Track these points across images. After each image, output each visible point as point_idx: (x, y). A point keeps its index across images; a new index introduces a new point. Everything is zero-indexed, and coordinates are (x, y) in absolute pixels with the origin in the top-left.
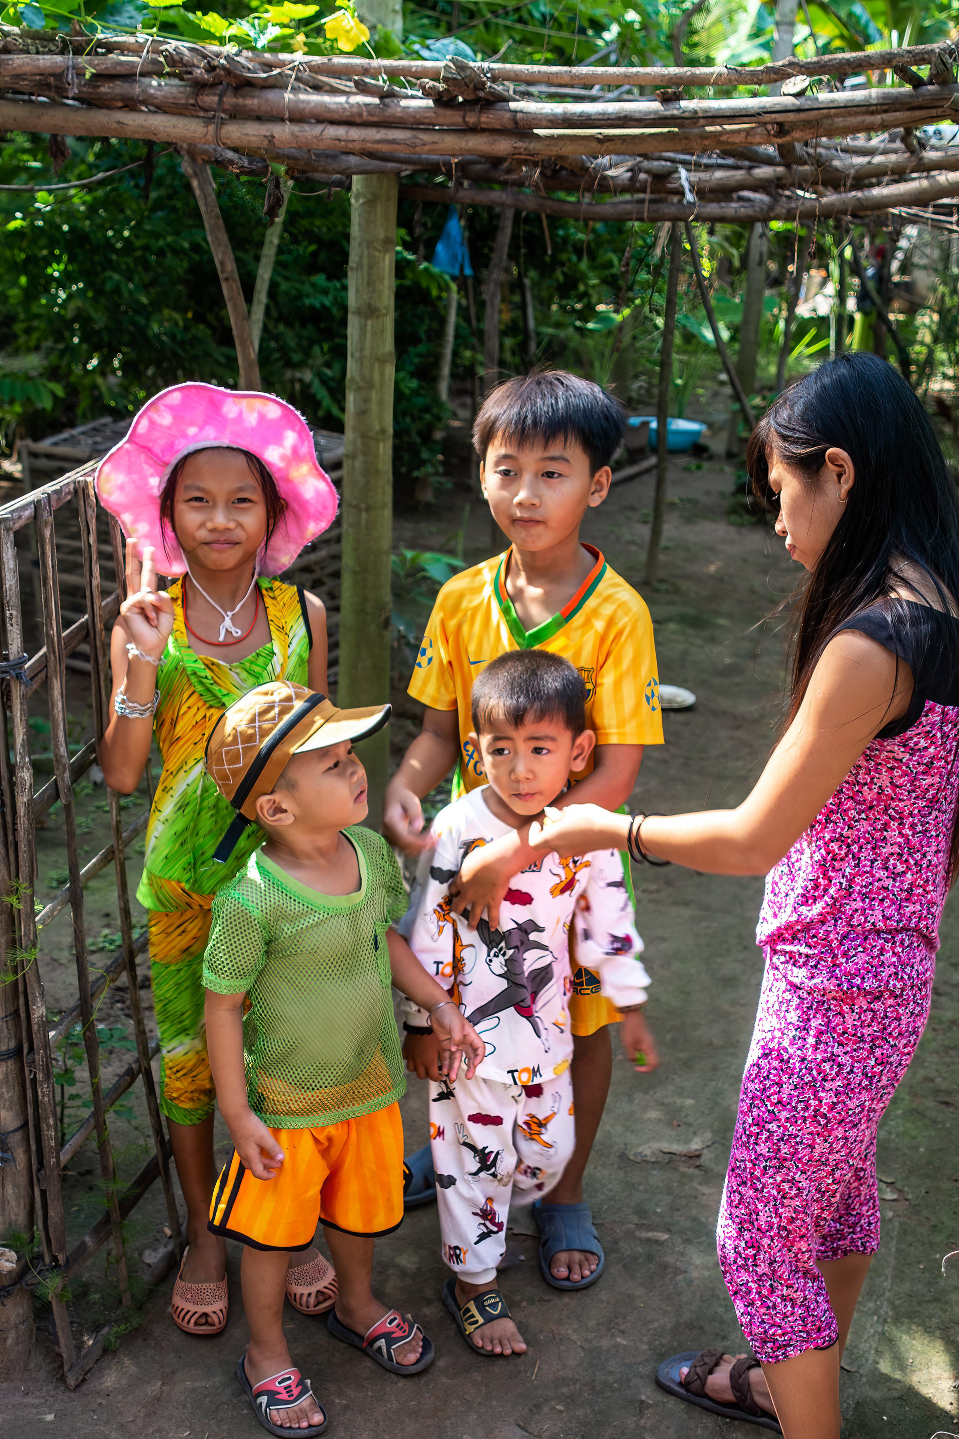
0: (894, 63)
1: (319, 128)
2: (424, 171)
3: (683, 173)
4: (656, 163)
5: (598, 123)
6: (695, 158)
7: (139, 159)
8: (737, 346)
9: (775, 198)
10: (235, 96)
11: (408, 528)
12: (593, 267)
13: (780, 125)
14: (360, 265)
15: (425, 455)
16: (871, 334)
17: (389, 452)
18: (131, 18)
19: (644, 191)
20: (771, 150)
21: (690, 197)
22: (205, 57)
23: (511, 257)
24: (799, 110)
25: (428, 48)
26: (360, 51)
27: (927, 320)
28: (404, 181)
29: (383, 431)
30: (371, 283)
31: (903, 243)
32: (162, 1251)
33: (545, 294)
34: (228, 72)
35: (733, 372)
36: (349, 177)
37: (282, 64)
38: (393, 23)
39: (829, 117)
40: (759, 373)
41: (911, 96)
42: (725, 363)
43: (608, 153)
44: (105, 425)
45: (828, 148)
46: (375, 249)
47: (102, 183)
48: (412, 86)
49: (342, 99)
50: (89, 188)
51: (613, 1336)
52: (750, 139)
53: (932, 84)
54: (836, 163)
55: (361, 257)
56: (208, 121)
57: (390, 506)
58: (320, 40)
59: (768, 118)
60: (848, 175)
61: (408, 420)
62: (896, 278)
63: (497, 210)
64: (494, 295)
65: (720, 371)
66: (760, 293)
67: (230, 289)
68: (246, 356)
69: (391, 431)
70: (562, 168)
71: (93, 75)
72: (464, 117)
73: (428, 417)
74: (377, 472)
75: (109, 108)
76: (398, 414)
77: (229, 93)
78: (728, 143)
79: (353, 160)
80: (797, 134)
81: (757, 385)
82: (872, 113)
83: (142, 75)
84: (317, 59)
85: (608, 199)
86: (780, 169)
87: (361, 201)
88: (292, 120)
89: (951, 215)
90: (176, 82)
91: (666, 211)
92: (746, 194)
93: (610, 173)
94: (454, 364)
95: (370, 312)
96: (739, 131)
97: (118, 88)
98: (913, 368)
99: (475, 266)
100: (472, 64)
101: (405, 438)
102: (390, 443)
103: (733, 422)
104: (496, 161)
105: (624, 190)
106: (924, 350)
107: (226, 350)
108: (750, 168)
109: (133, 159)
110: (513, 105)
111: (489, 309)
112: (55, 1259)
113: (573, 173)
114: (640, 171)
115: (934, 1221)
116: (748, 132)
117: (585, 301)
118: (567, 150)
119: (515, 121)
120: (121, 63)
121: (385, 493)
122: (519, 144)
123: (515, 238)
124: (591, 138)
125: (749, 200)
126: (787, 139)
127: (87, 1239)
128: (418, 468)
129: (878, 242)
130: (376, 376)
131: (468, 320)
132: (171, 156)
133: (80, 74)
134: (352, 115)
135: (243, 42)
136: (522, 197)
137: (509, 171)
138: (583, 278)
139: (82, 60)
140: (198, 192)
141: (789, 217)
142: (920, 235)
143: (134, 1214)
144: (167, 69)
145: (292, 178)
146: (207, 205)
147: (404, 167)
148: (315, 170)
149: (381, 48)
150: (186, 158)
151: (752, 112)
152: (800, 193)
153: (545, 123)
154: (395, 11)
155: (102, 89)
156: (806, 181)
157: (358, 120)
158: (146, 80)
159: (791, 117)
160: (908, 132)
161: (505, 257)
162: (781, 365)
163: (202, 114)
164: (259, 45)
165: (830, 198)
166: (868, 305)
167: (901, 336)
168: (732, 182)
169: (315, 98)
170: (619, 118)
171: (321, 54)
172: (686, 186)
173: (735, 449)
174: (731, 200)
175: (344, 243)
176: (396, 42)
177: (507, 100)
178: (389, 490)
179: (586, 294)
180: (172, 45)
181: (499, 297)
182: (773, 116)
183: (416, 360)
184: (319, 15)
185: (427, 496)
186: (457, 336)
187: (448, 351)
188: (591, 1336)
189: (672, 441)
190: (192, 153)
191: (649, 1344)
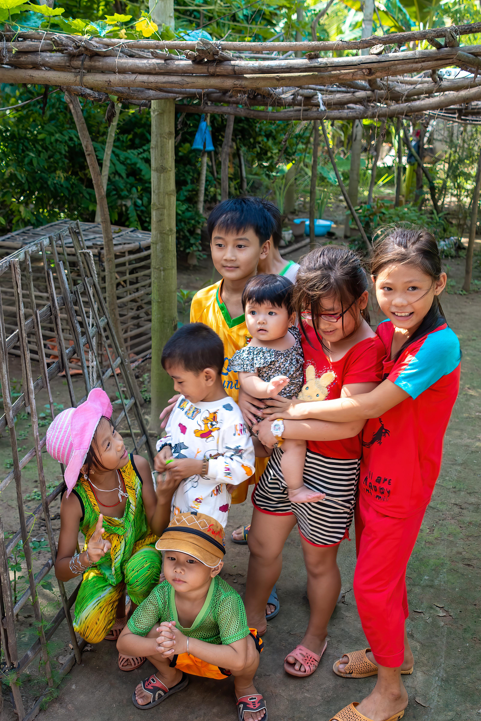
0: (427, 37)
1: (134, 76)
2: (187, 97)
3: (320, 96)
4: (306, 91)
5: (277, 71)
6: (326, 88)
7: (41, 94)
8: (348, 182)
9: (366, 107)
10: (90, 61)
11: (185, 278)
12: (275, 144)
13: (370, 69)
14: (156, 146)
15: (192, 241)
16: (415, 174)
17: (174, 240)
18: (35, 22)
19: (300, 105)
20: (363, 83)
21: (322, 108)
22: (74, 41)
23: (233, 140)
24: (379, 62)
25: (188, 35)
26: (154, 37)
27: (442, 167)
28: (178, 103)
29: (171, 230)
30: (162, 155)
31: (430, 129)
32: (69, 657)
33: (250, 158)
34: (86, 49)
35: (347, 195)
36: (150, 101)
37: (113, 45)
38: (170, 23)
39: (394, 65)
40: (359, 195)
41: (436, 53)
42: (342, 191)
43: (282, 86)
44: (29, 230)
45: (393, 81)
46: (164, 137)
47: (23, 107)
48: (181, 54)
49: (145, 61)
50: (17, 110)
51: (303, 692)
52: (354, 77)
53: (446, 47)
54: (397, 89)
55: (157, 142)
56: (76, 74)
57: (176, 268)
58: (133, 32)
59: (363, 66)
60: (403, 95)
61: (183, 224)
62: (426, 146)
63: (226, 117)
64: (225, 159)
65: (340, 195)
66: (359, 156)
67: (91, 160)
68: (100, 194)
69: (175, 229)
70: (258, 94)
71: (17, 52)
72: (208, 69)
73: (193, 222)
74: (168, 251)
75: (25, 68)
76: (179, 221)
77: (87, 59)
78: (343, 79)
79: (152, 93)
80: (378, 74)
81: (358, 201)
82: (417, 63)
83: (42, 51)
84: (131, 41)
85: (282, 109)
86: (369, 92)
87: (156, 113)
88: (119, 72)
89: (454, 113)
90: (59, 54)
91: (312, 115)
92: (351, 105)
93: (283, 96)
94: (206, 195)
95: (162, 169)
96: (348, 73)
97: (30, 58)
98: (437, 191)
99: (215, 145)
100: (211, 42)
101: (182, 233)
102: (174, 236)
103: (347, 220)
104: (225, 92)
105: (290, 105)
106: (441, 181)
107: (89, 190)
108: (354, 92)
109: (39, 95)
110: (233, 62)
111: (223, 167)
112: (12, 664)
113: (264, 97)
114: (298, 95)
115: (465, 626)
116: (353, 73)
117: (270, 161)
118: (261, 84)
119: (234, 71)
120: (31, 46)
121: (173, 261)
122: (236, 82)
123: (235, 130)
124: (274, 78)
125: (353, 109)
126: (373, 77)
127: (29, 653)
128: (189, 248)
129: (416, 128)
130: (167, 202)
131: (212, 173)
132: (58, 94)
133: (10, 51)
134: (150, 70)
135: (94, 34)
136: (238, 110)
137: (231, 97)
138: (270, 149)
139: (11, 44)
140: (73, 111)
141: (372, 117)
142: (438, 124)
143: (54, 638)
144: (55, 48)
145: (121, 102)
146: (77, 117)
147: (178, 95)
148: (132, 98)
149: (164, 36)
150: (66, 93)
151: (355, 63)
152: (379, 104)
153: (249, 71)
154: (170, 17)
155: (22, 59)
156: (382, 98)
157: (154, 72)
158: (44, 54)
159: (375, 65)
160: (434, 72)
161: (230, 140)
162: (370, 191)
163: (73, 70)
164: (102, 35)
165: (394, 106)
166: (413, 160)
167: (430, 175)
168: (345, 100)
169: (131, 62)
170: (287, 68)
171: (134, 39)
172: (321, 102)
173: (348, 234)
174: (344, 109)
175: (148, 135)
176: (172, 31)
177: (230, 60)
178: (175, 260)
179: (272, 157)
180: (57, 35)
181: (228, 160)
182: (366, 65)
183: (186, 193)
184: (132, 20)
185: (194, 262)
186: (207, 181)
187: (203, 188)
188: (291, 693)
189: (318, 231)
190: (69, 91)
191: (322, 696)
